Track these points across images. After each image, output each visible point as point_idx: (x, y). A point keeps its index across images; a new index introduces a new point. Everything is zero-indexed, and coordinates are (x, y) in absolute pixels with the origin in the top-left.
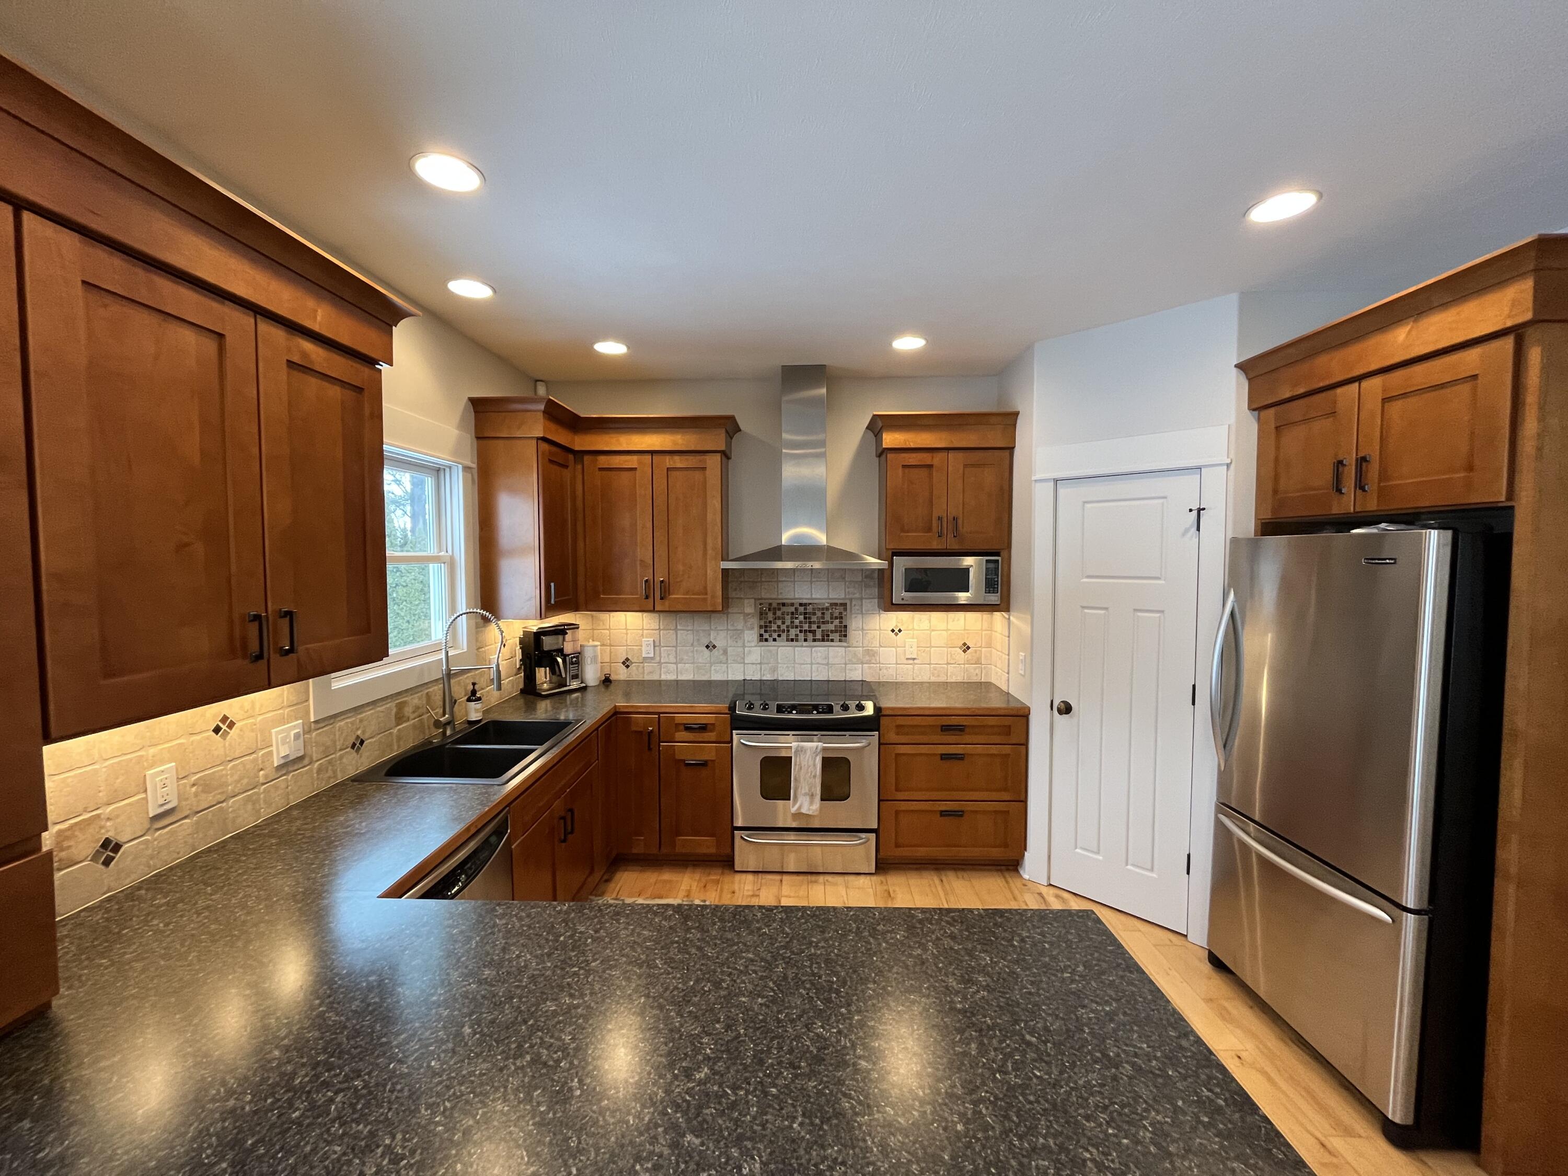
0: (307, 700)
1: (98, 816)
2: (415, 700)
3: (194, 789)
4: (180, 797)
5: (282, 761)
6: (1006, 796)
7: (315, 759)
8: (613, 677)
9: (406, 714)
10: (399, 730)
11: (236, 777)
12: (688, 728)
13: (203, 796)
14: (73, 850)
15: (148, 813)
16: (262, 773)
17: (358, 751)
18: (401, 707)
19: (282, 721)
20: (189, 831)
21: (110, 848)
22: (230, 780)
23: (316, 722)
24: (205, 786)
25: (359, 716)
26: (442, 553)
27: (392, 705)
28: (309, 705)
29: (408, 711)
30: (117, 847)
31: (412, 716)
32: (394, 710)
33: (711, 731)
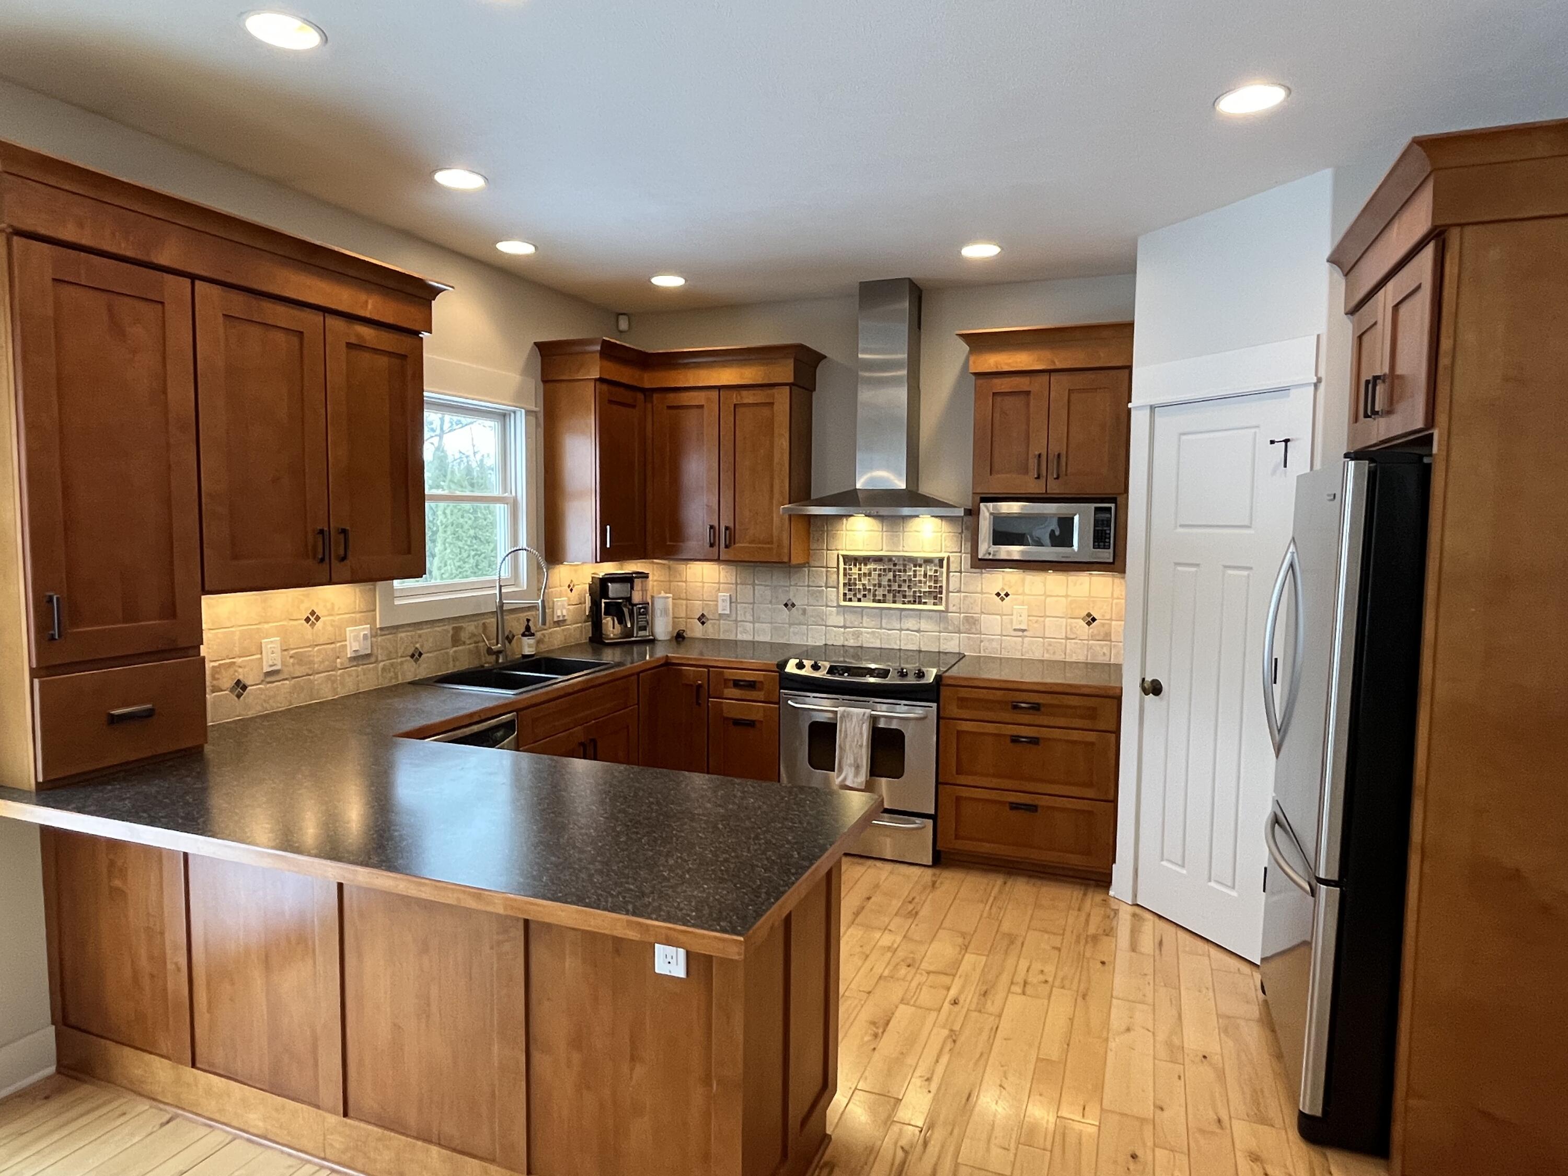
0: (374, 610)
1: (234, 663)
2: (470, 627)
3: (292, 660)
4: (283, 663)
5: (353, 655)
6: (1090, 793)
7: (380, 659)
8: (688, 634)
9: (463, 639)
10: (455, 652)
11: (319, 659)
12: (737, 684)
13: (297, 667)
14: (220, 681)
15: (262, 669)
16: (338, 660)
17: (416, 661)
18: (457, 630)
19: (355, 623)
20: (288, 690)
21: (240, 687)
22: (316, 660)
23: (381, 629)
24: (299, 659)
25: (419, 632)
26: (506, 495)
27: (449, 628)
28: (376, 614)
29: (464, 636)
30: (244, 688)
31: (468, 642)
32: (451, 632)
33: (760, 690)
